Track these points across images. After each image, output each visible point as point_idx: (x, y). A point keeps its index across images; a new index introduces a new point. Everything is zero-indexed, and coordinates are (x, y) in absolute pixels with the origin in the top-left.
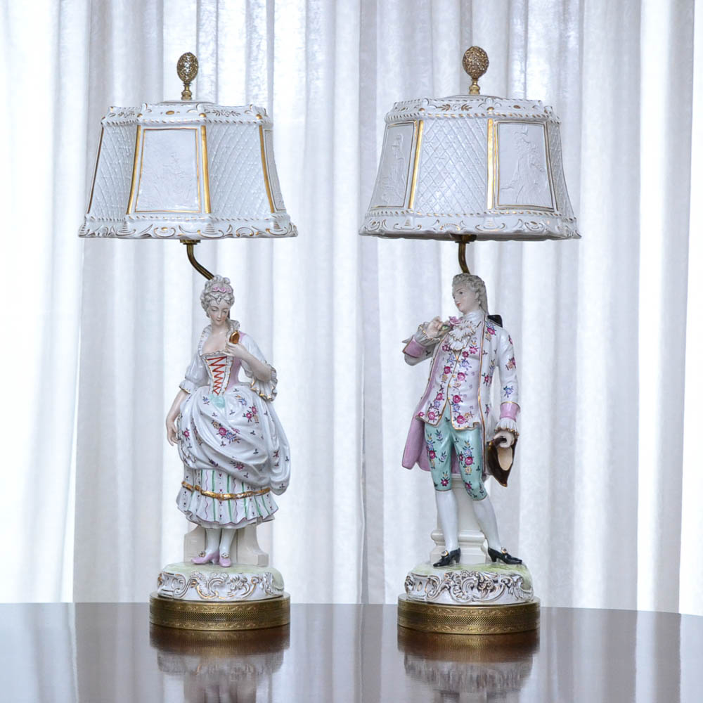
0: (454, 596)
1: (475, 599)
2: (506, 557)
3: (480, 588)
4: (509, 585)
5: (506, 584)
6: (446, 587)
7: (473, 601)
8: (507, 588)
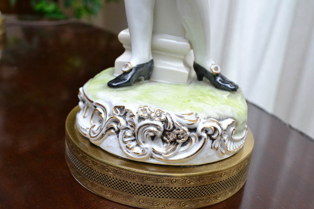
0: (123, 146)
1: (154, 155)
2: (218, 79)
3: (165, 138)
4: (214, 137)
5: (209, 136)
6: (113, 128)
7: (152, 157)
8: (209, 142)
